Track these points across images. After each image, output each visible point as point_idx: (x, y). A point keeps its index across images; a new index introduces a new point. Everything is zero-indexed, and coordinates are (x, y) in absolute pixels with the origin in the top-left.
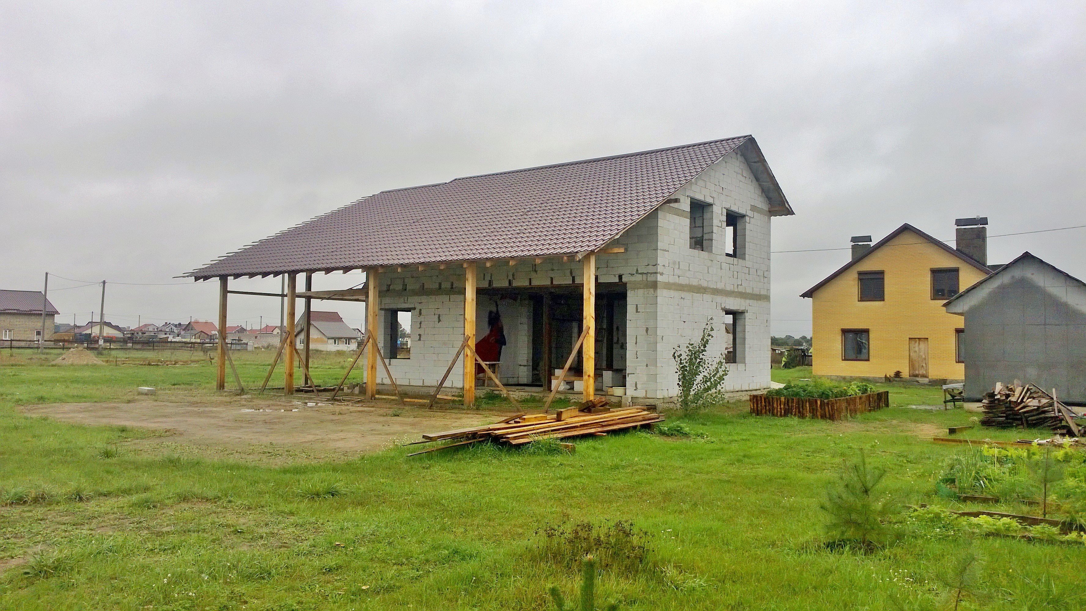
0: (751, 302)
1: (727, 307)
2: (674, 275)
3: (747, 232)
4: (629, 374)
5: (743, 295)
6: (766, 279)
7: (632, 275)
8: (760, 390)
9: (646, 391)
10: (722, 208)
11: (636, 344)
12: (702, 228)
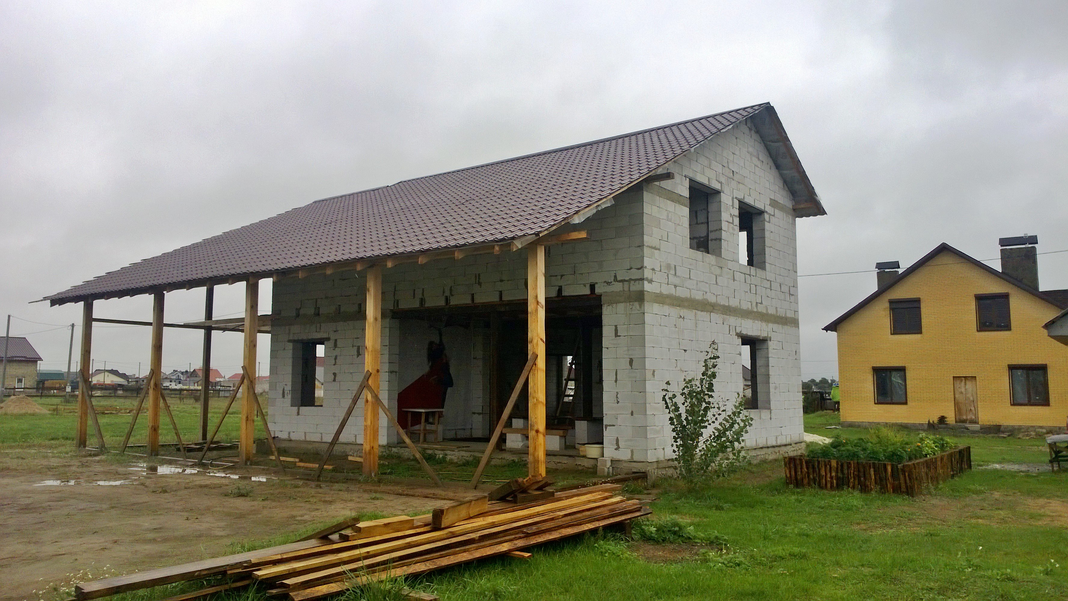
0: (775, 327)
1: (744, 332)
2: (668, 284)
3: (767, 234)
4: (606, 426)
5: (765, 317)
6: (792, 298)
7: (609, 283)
8: (791, 445)
9: (632, 452)
10: (733, 198)
11: (616, 381)
12: (706, 225)
